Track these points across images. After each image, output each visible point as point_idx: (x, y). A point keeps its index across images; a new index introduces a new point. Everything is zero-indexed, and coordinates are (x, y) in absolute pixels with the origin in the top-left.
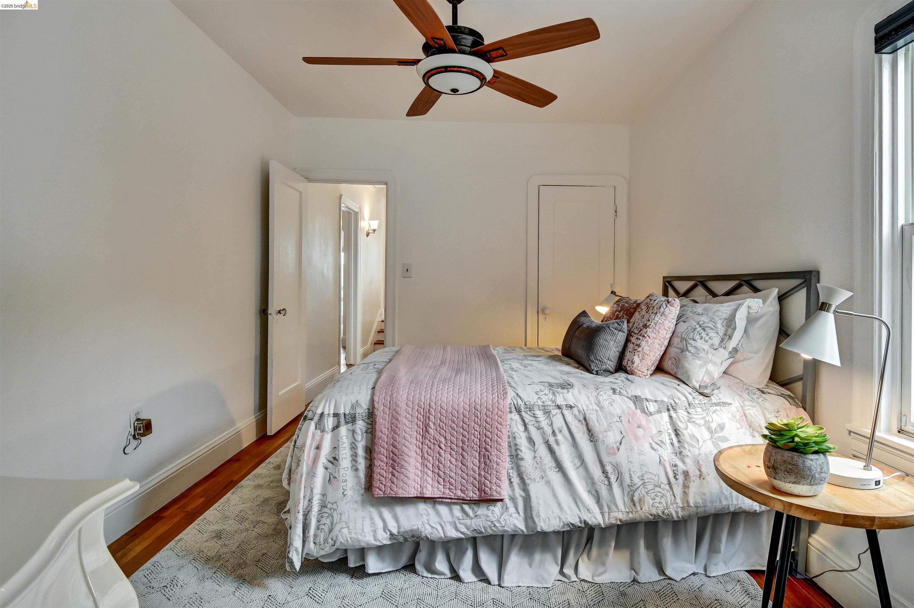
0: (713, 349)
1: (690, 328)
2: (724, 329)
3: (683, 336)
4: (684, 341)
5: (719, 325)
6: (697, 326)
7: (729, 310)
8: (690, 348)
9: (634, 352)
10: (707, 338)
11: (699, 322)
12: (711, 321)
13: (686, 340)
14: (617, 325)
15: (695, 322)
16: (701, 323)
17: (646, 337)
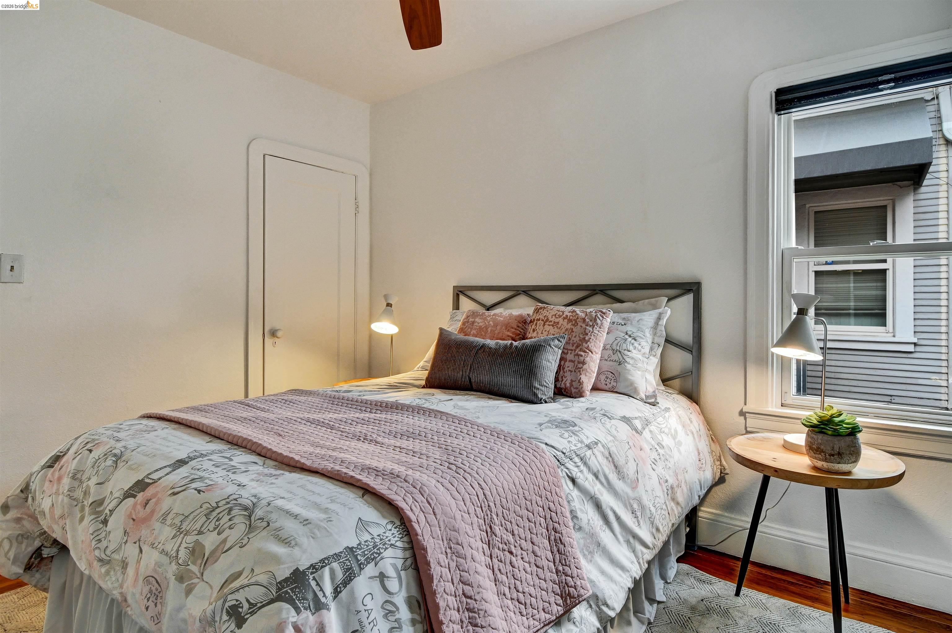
0: (646, 357)
1: (619, 339)
2: (651, 337)
3: (614, 347)
4: (618, 353)
5: (648, 334)
6: (627, 337)
7: (652, 319)
8: (628, 360)
9: (580, 371)
10: (640, 347)
11: (626, 332)
12: (639, 330)
13: (620, 351)
14: (558, 342)
15: (623, 332)
16: (629, 333)
17: (588, 353)
